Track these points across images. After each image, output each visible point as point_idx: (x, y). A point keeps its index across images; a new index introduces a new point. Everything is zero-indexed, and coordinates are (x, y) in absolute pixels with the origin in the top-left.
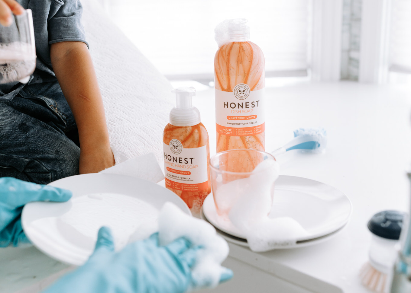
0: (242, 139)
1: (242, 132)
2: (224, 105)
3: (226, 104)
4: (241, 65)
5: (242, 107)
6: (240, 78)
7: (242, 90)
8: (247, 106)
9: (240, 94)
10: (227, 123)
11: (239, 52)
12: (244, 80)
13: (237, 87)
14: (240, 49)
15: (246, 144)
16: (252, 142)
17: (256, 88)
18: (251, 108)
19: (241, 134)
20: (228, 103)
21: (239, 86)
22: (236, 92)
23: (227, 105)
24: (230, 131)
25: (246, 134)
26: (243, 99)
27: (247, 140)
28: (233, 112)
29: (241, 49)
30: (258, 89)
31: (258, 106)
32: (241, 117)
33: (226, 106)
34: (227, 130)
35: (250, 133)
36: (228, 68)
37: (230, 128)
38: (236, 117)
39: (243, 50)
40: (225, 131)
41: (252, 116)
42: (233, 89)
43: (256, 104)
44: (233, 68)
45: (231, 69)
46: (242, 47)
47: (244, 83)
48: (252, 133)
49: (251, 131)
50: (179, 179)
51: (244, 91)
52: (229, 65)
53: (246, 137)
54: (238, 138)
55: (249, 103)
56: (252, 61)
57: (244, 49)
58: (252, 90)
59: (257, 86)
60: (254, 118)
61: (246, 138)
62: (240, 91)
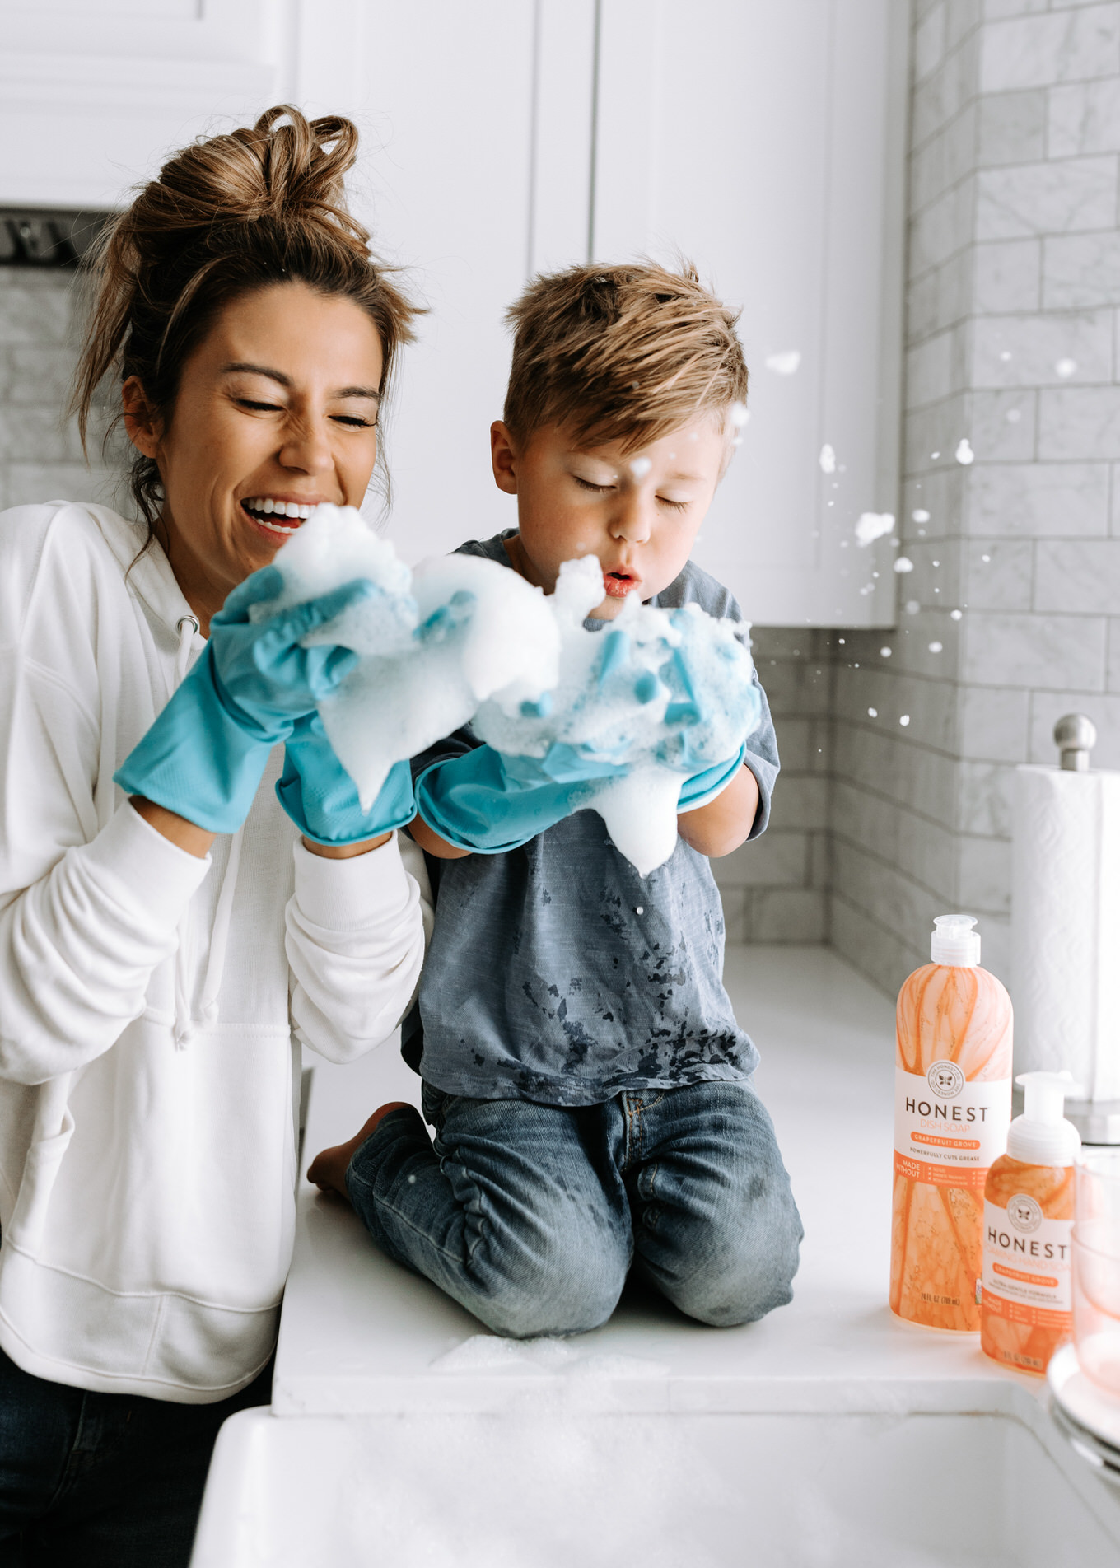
0: (941, 1193)
1: (942, 1176)
2: (908, 1104)
3: (911, 1102)
4: (945, 1018)
5: (945, 1115)
6: (943, 1047)
7: (946, 1075)
8: (957, 1116)
9: (942, 1083)
10: (911, 1149)
11: (945, 988)
12: (952, 1053)
13: (936, 1068)
14: (948, 982)
15: (951, 1207)
16: (966, 1206)
17: (980, 1076)
18: (964, 1122)
19: (940, 1181)
20: (914, 1101)
21: (939, 1065)
22: (932, 1079)
23: (913, 1106)
24: (916, 1170)
25: (950, 1182)
26: (947, 1096)
27: (953, 1199)
28: (924, 1124)
29: (950, 984)
30: (985, 1080)
31: (983, 1120)
32: (941, 1138)
33: (910, 1108)
34: (909, 1165)
35: (961, 1183)
36: (918, 1021)
37: (916, 1162)
38: (930, 1137)
39: (954, 984)
40: (905, 1167)
41: (967, 1141)
42: (927, 1070)
43: (978, 1113)
44: (928, 1022)
45: (925, 1023)
46: (954, 977)
47: (951, 1060)
48: (966, 1184)
49: (964, 1178)
50: (1028, 1294)
51: (950, 1079)
52: (921, 1013)
53: (951, 1191)
54: (932, 1189)
55: (960, 1108)
56: (971, 1012)
57: (958, 984)
58: (969, 1079)
59: (982, 1072)
60: (972, 1148)
61: (950, 1193)
62: (941, 1078)
